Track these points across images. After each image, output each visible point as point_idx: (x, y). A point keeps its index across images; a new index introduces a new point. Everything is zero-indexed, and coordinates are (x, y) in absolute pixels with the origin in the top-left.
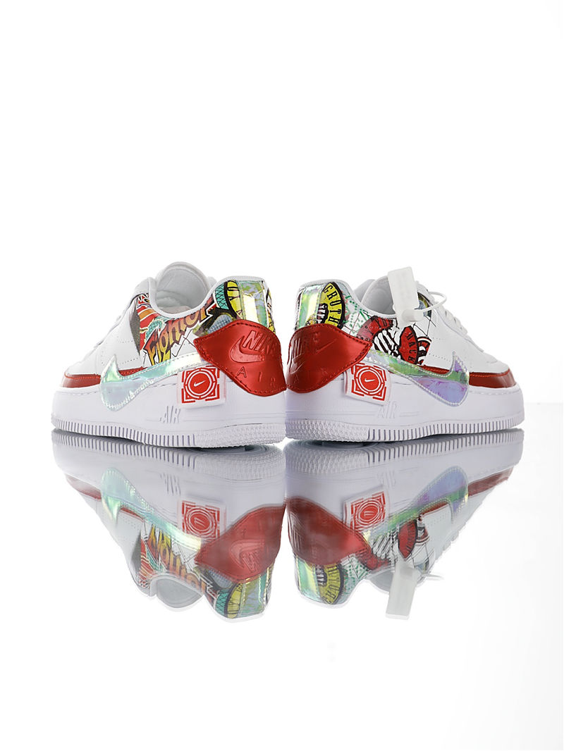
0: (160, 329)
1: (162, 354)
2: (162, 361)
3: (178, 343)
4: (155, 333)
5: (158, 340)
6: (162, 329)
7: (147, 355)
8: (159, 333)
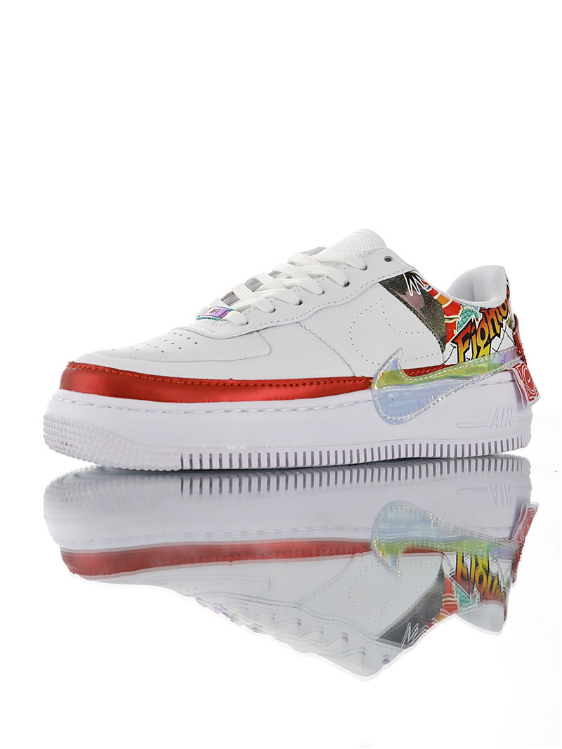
0: (477, 319)
1: (479, 348)
2: (477, 357)
3: (499, 336)
4: (472, 323)
5: (475, 332)
6: (480, 320)
7: (456, 349)
8: (477, 323)
